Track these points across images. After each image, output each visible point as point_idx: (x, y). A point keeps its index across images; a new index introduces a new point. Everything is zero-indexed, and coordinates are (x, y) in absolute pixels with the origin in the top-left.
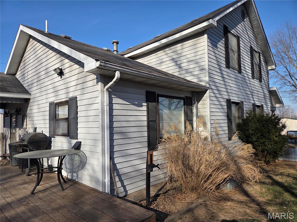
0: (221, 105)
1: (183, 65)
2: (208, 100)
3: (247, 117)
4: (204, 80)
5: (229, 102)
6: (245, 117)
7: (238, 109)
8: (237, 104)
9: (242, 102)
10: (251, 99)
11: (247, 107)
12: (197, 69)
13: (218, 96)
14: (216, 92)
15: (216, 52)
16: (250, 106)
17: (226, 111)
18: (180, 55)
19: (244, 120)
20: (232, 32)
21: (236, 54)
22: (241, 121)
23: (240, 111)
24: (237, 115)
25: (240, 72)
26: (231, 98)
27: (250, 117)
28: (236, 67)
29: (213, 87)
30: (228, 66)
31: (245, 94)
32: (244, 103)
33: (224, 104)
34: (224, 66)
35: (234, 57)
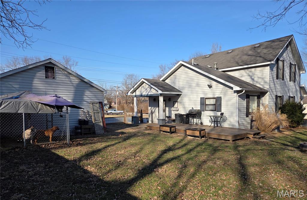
0: (273, 98)
1: (255, 79)
2: (268, 96)
3: (285, 103)
4: (267, 87)
5: (277, 97)
6: (284, 104)
7: (281, 99)
8: (280, 97)
9: (283, 96)
10: (288, 93)
11: (286, 98)
12: (263, 82)
13: (272, 94)
14: (271, 92)
15: (272, 73)
16: (287, 98)
17: (275, 101)
18: (254, 74)
19: (283, 105)
20: (280, 59)
21: (282, 71)
22: (281, 106)
23: (282, 100)
24: (279, 103)
25: (283, 79)
26: (278, 94)
27: (287, 103)
28: (281, 77)
29: (270, 90)
30: (277, 78)
31: (284, 91)
32: (284, 96)
33: (274, 97)
34: (276, 79)
35: (281, 72)
